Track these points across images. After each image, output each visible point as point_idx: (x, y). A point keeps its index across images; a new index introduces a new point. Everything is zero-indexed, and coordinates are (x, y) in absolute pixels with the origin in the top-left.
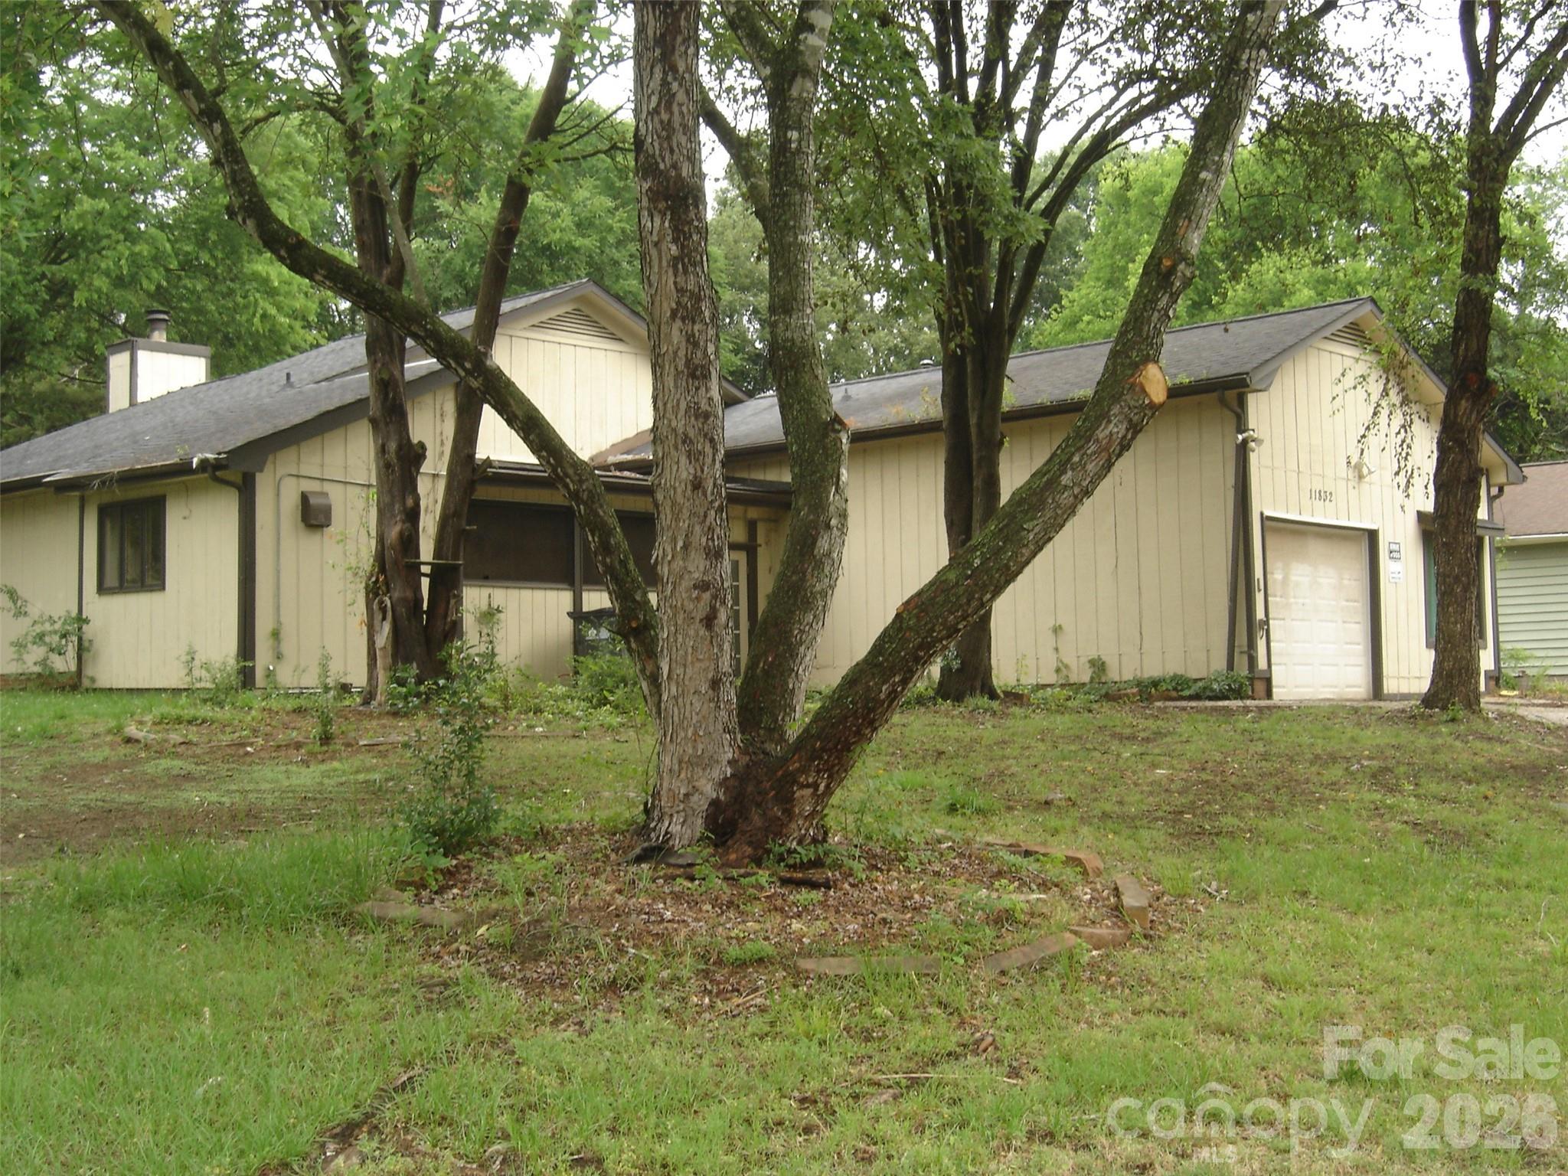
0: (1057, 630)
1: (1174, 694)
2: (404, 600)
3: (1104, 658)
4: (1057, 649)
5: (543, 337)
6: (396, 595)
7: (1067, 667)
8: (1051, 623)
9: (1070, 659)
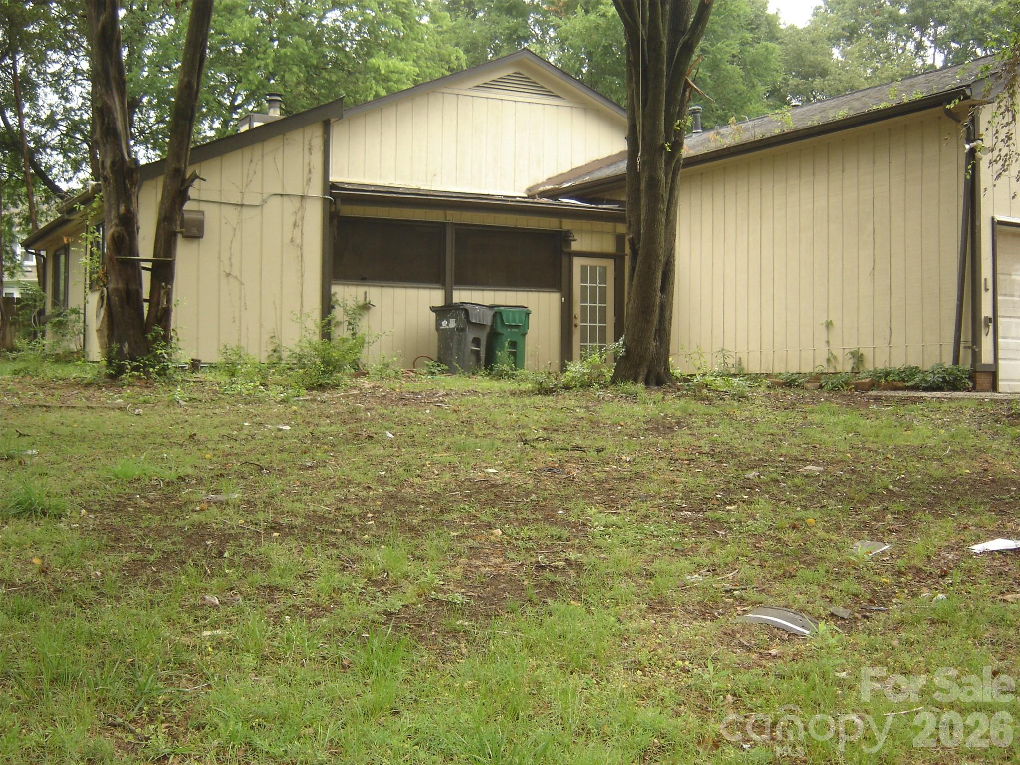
0: (829, 325)
1: (900, 385)
2: (116, 290)
3: (861, 351)
4: (828, 342)
5: (487, 95)
6: (111, 286)
7: (835, 357)
8: (824, 319)
9: (838, 352)
